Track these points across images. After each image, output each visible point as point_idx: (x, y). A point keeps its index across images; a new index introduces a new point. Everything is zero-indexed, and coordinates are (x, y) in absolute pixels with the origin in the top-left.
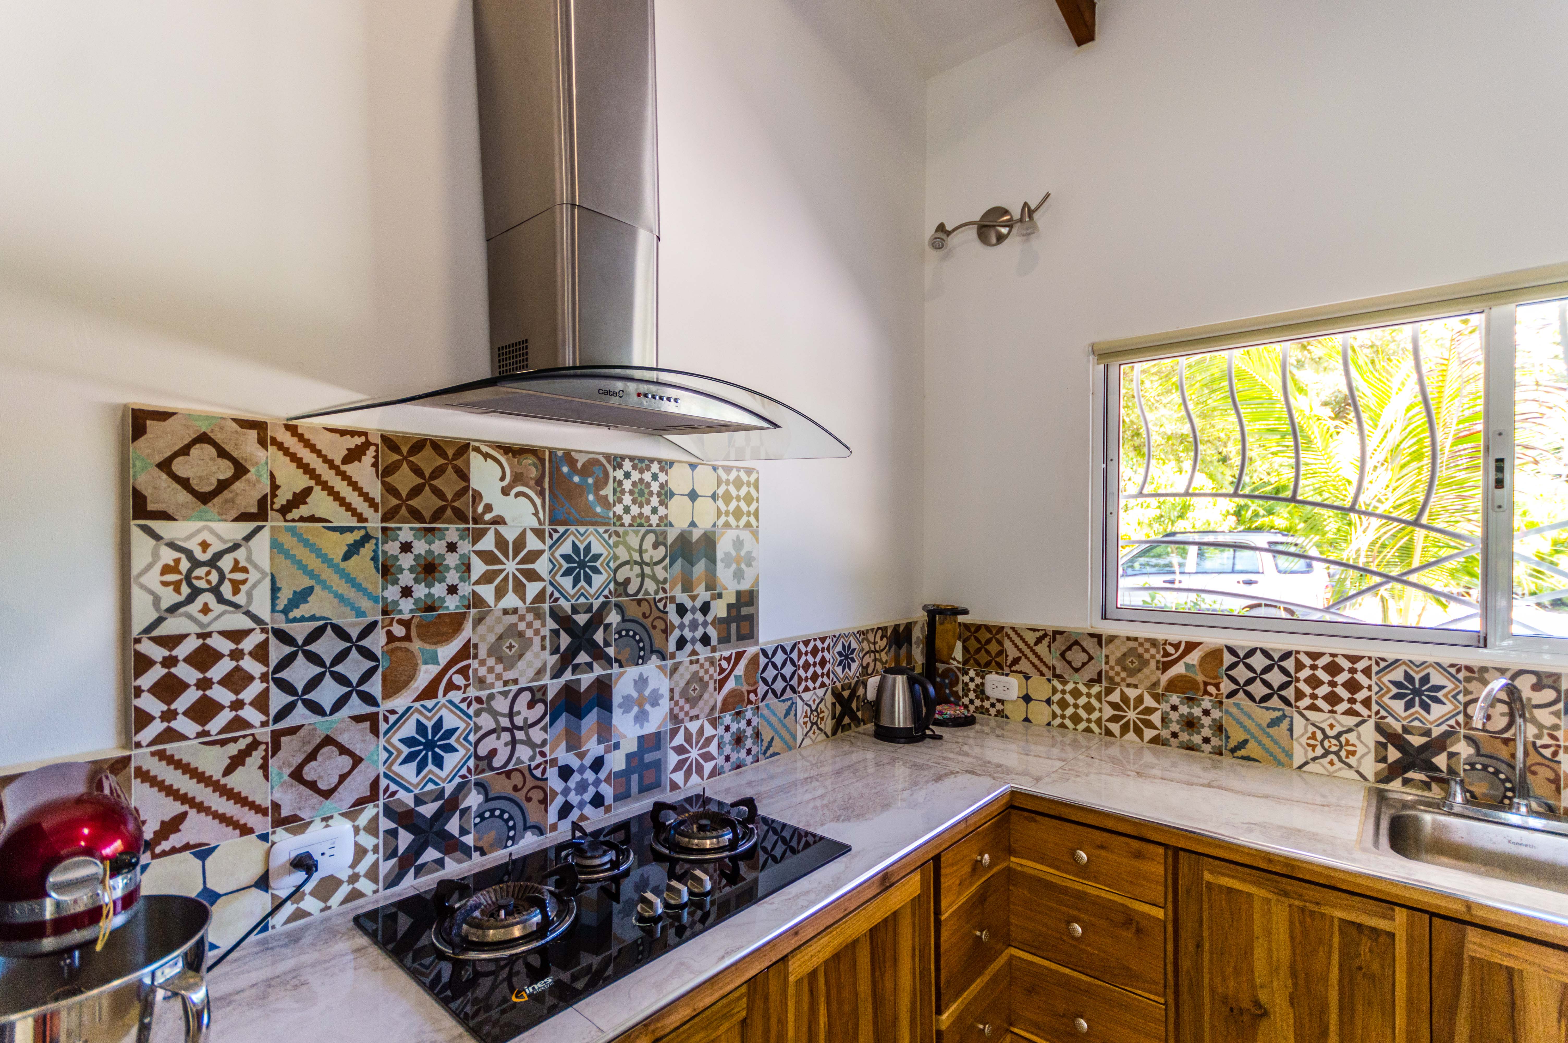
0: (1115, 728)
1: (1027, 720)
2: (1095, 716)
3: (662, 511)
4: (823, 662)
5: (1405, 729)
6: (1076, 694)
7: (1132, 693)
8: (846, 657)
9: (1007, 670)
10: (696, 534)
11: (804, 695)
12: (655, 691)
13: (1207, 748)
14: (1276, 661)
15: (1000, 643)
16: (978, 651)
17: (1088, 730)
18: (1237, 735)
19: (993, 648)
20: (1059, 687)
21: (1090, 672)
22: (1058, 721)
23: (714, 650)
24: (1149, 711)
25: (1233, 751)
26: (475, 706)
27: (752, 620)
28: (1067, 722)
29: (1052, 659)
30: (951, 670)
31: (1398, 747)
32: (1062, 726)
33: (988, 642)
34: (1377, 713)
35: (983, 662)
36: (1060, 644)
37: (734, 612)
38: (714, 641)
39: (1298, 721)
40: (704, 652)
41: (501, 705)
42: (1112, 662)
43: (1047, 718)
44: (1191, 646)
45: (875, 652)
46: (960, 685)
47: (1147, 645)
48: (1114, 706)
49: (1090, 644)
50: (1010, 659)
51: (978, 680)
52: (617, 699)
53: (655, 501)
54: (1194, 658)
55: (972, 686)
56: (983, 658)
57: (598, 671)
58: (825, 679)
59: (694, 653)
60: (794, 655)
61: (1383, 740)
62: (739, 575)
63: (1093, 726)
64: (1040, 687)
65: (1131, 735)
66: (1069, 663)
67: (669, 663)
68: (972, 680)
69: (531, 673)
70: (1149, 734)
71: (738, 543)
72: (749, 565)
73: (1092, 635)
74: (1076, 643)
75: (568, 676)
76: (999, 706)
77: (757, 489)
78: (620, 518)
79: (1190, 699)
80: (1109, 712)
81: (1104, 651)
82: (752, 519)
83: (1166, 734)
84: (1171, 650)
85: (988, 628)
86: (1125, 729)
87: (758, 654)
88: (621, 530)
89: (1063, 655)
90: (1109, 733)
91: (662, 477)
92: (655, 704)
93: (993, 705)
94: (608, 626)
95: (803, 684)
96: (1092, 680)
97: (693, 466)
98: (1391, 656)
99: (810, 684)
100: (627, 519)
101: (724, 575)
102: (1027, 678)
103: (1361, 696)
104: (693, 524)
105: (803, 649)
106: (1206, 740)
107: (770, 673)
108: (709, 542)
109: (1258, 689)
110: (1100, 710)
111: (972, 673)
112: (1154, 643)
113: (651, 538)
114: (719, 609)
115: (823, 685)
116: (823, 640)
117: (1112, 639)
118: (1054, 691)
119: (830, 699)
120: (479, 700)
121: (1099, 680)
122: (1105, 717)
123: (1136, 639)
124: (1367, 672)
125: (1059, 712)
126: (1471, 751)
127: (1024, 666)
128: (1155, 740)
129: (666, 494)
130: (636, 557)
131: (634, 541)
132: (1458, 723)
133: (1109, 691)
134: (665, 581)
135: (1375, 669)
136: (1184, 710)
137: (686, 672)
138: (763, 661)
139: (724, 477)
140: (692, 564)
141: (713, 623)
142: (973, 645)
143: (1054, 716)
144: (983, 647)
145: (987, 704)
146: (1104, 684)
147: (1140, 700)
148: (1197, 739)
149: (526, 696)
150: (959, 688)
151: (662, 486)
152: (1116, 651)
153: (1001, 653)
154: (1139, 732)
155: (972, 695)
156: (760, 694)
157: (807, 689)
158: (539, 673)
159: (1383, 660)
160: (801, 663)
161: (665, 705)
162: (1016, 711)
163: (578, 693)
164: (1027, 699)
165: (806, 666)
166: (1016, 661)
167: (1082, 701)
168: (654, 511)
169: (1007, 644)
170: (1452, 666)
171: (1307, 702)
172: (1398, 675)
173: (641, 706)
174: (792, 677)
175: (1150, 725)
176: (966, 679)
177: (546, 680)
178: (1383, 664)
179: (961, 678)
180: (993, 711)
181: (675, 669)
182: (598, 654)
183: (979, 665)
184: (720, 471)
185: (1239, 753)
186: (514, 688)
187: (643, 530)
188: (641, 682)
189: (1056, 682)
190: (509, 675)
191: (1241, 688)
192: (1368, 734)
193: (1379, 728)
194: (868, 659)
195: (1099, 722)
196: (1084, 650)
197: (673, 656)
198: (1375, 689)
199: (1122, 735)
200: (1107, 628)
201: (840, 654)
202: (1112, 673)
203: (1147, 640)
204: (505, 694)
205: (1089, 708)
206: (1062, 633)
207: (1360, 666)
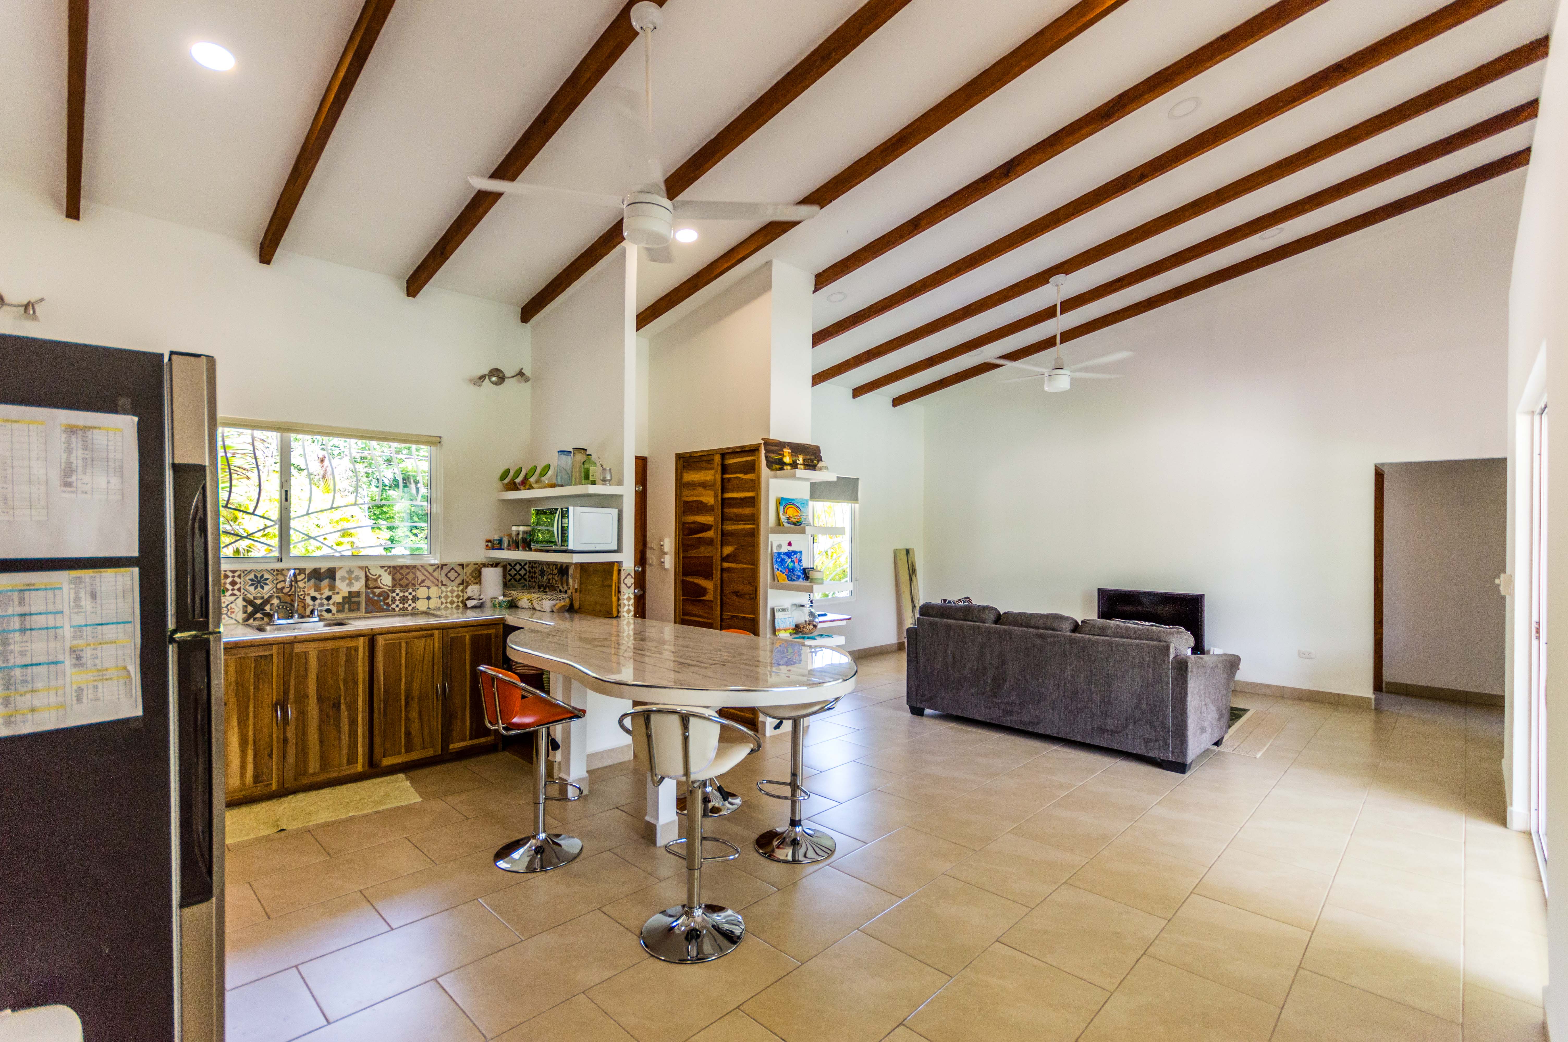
5: (254, 598)
31: (252, 606)
34: (244, 593)
61: (246, 604)
98: (249, 569)
103: (238, 586)
124: (239, 576)
126: (278, 601)
132: (274, 592)
135: (243, 575)
159: (246, 570)
170: (272, 570)
172: (252, 576)
178: (246, 572)
192: (240, 603)
193: (244, 599)
198: (243, 583)
207: (236, 574)
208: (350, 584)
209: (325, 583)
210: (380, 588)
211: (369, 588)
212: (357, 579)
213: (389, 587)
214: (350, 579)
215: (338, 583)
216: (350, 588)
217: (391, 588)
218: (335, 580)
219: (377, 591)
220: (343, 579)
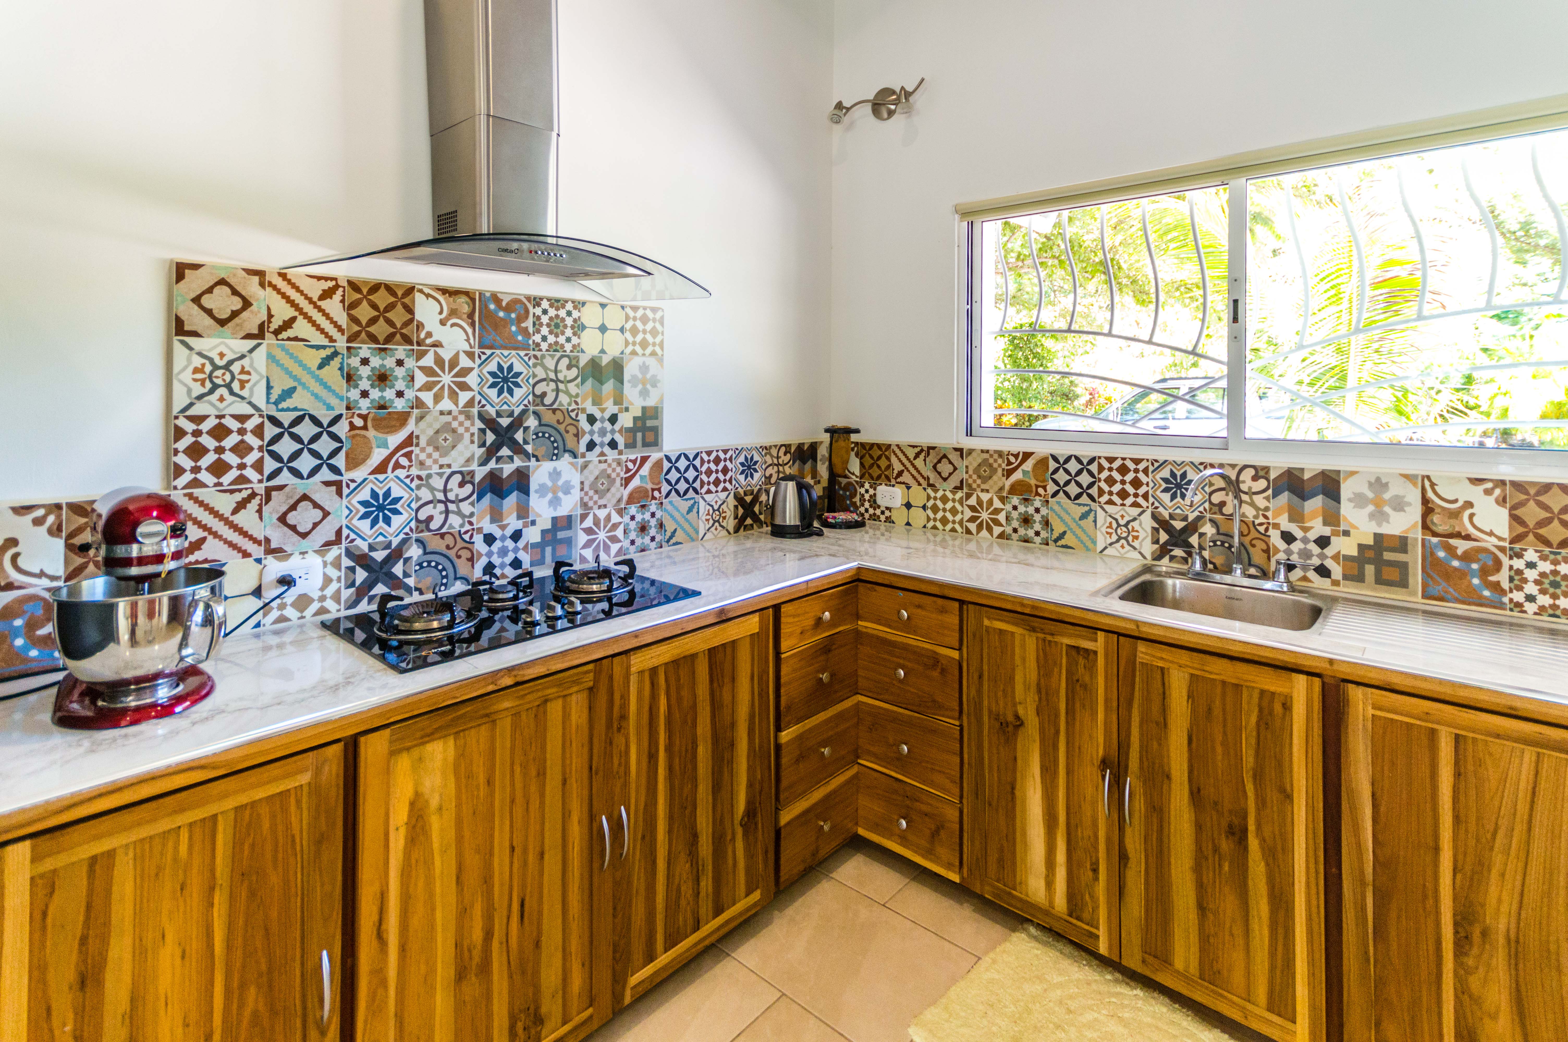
0: (973, 527)
1: (908, 524)
2: (958, 517)
3: (575, 340)
4: (725, 471)
5: (1172, 517)
6: (945, 499)
7: (985, 497)
8: (749, 467)
9: (893, 482)
10: (605, 360)
11: (707, 497)
12: (567, 482)
13: (1038, 540)
14: (1085, 465)
15: (888, 459)
16: (871, 466)
17: (953, 530)
18: (1058, 529)
19: (883, 463)
20: (932, 494)
21: (954, 481)
22: (931, 523)
23: (620, 453)
24: (997, 511)
25: (1056, 541)
26: (416, 482)
27: (656, 431)
28: (938, 524)
29: (927, 472)
30: (850, 484)
31: (1166, 531)
32: (934, 527)
33: (879, 458)
34: (1153, 504)
35: (875, 475)
36: (933, 458)
37: (639, 424)
38: (621, 446)
39: (1100, 513)
40: (611, 455)
41: (438, 483)
42: (971, 472)
43: (923, 521)
44: (1027, 455)
45: (778, 465)
46: (858, 496)
47: (996, 456)
48: (972, 508)
49: (954, 457)
50: (896, 472)
51: (871, 492)
52: (533, 486)
53: (569, 332)
54: (1028, 465)
55: (867, 497)
56: (875, 472)
57: (518, 462)
58: (728, 485)
59: (602, 454)
60: (697, 463)
61: (1157, 526)
62: (644, 393)
63: (957, 527)
64: (918, 495)
65: (984, 533)
66: (939, 473)
67: (580, 461)
68: (867, 491)
69: (462, 461)
70: (997, 530)
71: (644, 368)
72: (654, 385)
73: (956, 449)
74: (945, 456)
75: (492, 464)
76: (887, 513)
77: (662, 324)
78: (538, 345)
79: (1026, 500)
80: (968, 514)
81: (965, 463)
82: (658, 349)
83: (1009, 530)
84: (1012, 459)
85: (879, 446)
86: (980, 528)
87: (661, 460)
88: (539, 354)
89: (935, 467)
90: (968, 532)
91: (575, 314)
92: (567, 492)
93: (883, 513)
94: (526, 429)
95: (706, 487)
96: (956, 488)
97: (603, 306)
98: (1162, 458)
99: (712, 488)
100: (544, 346)
101: (631, 393)
102: (908, 488)
103: (1142, 491)
104: (603, 351)
105: (706, 458)
106: (1037, 534)
107: (673, 476)
108: (617, 367)
109: (1073, 489)
110: (962, 513)
111: (867, 486)
112: (1000, 454)
113: (565, 362)
114: (626, 420)
115: (725, 489)
116: (725, 452)
117: (970, 452)
118: (929, 498)
119: (732, 501)
120: (420, 478)
121: (960, 488)
122: (966, 518)
123: (987, 451)
124: (1146, 471)
125: (932, 516)
126: (1214, 530)
127: (906, 477)
128: (1001, 536)
129: (579, 327)
130: (552, 375)
131: (550, 363)
132: (1205, 509)
133: (968, 496)
134: (577, 395)
135: (1151, 469)
136: (1022, 509)
137: (595, 469)
138: (666, 465)
139: (631, 314)
140: (602, 383)
141: (620, 431)
142: (868, 461)
143: (929, 519)
144: (875, 463)
145: (878, 512)
146: (965, 490)
147: (990, 502)
148: (1031, 533)
149: (458, 478)
150: (857, 499)
151: (575, 321)
152: (973, 462)
153: (889, 466)
154: (990, 530)
155: (867, 505)
156: (664, 492)
157: (709, 492)
158: (468, 461)
159: (1156, 461)
160: (704, 469)
161: (576, 494)
162: (900, 516)
163: (500, 479)
164: (908, 506)
165: (709, 472)
166: (900, 474)
167: (949, 505)
168: (568, 340)
169: (894, 459)
170: (1207, 463)
171: (1106, 498)
172: (1166, 472)
173: (555, 492)
174: (695, 480)
175: (998, 523)
176: (863, 491)
177: (474, 466)
178: (1158, 465)
179: (859, 490)
180: (883, 518)
181: (585, 466)
182: (518, 449)
183: (872, 478)
184: (628, 310)
185: (1060, 543)
186: (448, 471)
187: (558, 354)
188: (555, 474)
189: (929, 491)
190: (444, 461)
191: (1061, 489)
192: (1147, 522)
193: (1154, 517)
194: (771, 471)
195: (961, 523)
196: (950, 463)
197: (583, 456)
198: (1151, 484)
199: (978, 533)
200: (967, 443)
201: (742, 464)
202: (970, 481)
203: (996, 451)
204: (441, 475)
205: (954, 511)
206: (934, 448)
207: (1141, 466)
208: (1379, 515)
209: (1316, 503)
210: (1468, 537)
211: (1435, 534)
212: (1399, 505)
213: (1500, 539)
214: (1378, 503)
215: (1347, 509)
216: (1379, 525)
217: (1507, 544)
218: (1339, 502)
219: (1462, 546)
220: (1359, 500)
